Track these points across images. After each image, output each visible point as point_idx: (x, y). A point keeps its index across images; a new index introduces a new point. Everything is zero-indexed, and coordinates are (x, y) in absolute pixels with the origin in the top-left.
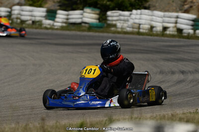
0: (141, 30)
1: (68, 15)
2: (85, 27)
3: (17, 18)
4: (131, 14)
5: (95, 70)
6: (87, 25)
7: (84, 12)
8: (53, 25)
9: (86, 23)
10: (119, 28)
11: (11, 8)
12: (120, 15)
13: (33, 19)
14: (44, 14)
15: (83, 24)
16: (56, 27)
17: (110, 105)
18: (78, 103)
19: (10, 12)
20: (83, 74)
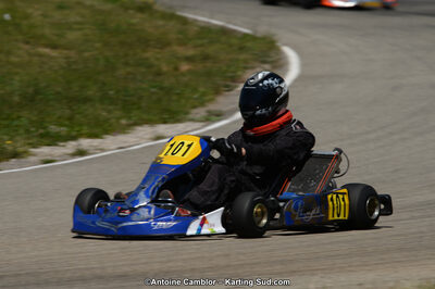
5: (189, 146)
17: (199, 230)
18: (125, 224)
20: (162, 156)
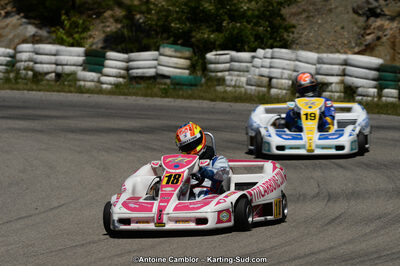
0: (274, 91)
1: (129, 61)
2: (165, 84)
3: (27, 69)
4: (253, 57)
6: (168, 81)
7: (161, 55)
8: (99, 82)
9: (164, 76)
10: (229, 86)
11: (15, 49)
13: (59, 69)
14: (81, 59)
15: (159, 79)
16: (104, 86)
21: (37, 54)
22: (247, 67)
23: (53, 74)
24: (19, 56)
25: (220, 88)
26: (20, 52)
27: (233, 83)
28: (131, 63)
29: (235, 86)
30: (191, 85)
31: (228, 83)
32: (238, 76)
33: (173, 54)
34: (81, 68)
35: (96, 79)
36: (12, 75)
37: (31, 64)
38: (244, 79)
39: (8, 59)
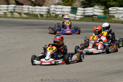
1: (84, 11)
2: (95, 18)
3: (53, 13)
6: (96, 17)
7: (95, 8)
8: (75, 17)
10: (116, 18)
11: (49, 7)
12: (117, 10)
13: (63, 13)
14: (70, 10)
15: (94, 16)
16: (77, 19)
19: (49, 9)
21: (56, 8)
22: (122, 12)
23: (61, 15)
24: (51, 9)
25: (113, 19)
26: (51, 8)
27: (117, 17)
28: (85, 11)
29: (118, 18)
30: (104, 18)
31: (116, 17)
32: (119, 15)
33: (99, 8)
34: (70, 13)
35: (74, 16)
36: (48, 15)
37: (54, 11)
38: (120, 16)
39: (48, 10)
